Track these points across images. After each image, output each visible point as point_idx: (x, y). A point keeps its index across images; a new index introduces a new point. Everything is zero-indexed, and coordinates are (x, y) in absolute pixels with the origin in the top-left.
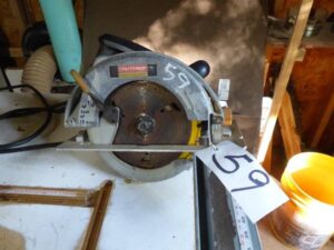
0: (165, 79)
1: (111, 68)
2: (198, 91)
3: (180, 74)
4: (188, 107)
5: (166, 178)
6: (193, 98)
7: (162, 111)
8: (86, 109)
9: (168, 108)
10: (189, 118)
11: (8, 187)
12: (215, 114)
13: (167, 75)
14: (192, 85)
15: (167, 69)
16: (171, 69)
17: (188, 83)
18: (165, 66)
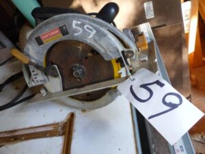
0: (76, 34)
1: (36, 39)
2: (105, 35)
3: (85, 27)
4: (102, 51)
5: (107, 104)
6: (103, 43)
7: (86, 58)
8: (35, 73)
9: (90, 55)
10: (106, 59)
11: (15, 131)
12: (125, 50)
13: (76, 31)
14: (98, 32)
15: (74, 26)
16: (77, 25)
17: (95, 31)
18: (71, 24)
